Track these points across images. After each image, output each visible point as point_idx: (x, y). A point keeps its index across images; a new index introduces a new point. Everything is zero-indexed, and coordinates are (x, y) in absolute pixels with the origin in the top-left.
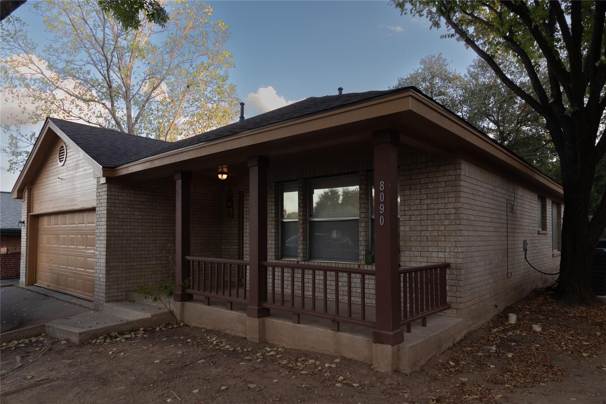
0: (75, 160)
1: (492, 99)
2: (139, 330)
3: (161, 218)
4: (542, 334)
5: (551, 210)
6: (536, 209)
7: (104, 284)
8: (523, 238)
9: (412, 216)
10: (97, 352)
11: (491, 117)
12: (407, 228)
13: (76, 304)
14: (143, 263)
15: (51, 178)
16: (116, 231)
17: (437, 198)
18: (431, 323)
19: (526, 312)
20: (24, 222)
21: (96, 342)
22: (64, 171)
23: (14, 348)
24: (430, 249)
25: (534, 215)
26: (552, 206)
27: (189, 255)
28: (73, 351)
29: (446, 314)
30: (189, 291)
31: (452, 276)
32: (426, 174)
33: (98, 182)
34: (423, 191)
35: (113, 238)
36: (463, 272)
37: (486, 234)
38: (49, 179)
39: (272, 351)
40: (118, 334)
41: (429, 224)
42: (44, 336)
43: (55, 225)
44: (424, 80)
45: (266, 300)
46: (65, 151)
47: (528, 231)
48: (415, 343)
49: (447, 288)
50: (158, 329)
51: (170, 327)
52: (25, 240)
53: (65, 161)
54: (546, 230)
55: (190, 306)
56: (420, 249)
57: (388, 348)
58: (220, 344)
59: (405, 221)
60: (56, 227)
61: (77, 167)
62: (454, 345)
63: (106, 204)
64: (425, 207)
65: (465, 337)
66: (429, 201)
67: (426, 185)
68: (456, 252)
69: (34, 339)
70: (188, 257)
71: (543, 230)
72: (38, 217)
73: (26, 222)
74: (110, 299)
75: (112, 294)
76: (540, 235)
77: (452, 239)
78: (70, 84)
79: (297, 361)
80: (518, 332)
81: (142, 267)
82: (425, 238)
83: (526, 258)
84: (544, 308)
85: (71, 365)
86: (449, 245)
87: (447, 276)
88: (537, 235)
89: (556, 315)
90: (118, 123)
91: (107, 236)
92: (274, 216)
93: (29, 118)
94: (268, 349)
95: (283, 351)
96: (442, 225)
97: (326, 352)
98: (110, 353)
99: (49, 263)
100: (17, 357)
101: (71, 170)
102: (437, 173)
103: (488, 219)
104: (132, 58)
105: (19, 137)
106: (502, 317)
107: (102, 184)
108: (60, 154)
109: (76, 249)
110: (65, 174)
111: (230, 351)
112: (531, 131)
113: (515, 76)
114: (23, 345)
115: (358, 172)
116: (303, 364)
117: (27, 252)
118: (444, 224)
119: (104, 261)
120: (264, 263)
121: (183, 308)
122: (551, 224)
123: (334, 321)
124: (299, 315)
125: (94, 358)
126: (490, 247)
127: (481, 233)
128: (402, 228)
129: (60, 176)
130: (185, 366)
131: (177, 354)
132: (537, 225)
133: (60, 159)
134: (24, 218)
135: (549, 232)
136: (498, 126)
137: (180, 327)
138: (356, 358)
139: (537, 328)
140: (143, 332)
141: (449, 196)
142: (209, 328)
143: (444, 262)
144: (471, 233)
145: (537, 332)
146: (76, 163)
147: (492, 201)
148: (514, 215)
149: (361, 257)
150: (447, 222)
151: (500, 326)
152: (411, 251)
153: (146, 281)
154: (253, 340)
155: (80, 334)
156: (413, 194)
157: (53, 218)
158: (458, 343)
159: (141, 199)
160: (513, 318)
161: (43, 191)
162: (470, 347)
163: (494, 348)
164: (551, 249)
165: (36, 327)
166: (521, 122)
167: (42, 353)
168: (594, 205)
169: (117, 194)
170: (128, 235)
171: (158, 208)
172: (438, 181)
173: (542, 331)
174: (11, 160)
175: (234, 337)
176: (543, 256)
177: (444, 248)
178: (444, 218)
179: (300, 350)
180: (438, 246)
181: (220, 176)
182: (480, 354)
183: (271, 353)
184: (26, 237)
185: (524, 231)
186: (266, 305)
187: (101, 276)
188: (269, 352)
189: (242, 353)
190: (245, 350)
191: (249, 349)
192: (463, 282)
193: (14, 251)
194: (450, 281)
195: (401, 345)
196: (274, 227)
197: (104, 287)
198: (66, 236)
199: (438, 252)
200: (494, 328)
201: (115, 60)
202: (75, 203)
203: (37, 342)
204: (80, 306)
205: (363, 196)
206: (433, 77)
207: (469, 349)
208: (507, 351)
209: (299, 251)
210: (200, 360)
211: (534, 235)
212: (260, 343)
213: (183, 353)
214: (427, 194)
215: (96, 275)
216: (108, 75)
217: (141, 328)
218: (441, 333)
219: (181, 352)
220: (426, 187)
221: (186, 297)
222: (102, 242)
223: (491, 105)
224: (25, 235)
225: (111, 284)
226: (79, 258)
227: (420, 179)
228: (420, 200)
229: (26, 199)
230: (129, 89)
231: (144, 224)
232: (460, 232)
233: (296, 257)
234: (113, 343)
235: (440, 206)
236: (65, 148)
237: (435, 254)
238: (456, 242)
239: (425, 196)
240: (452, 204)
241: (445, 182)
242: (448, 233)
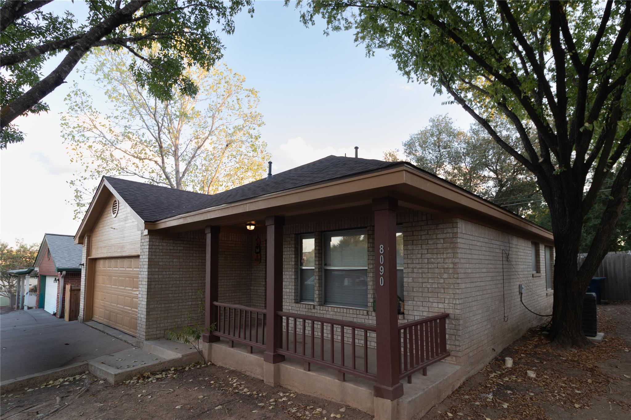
0: (125, 213)
1: (491, 152)
2: (170, 370)
3: (197, 264)
4: (536, 380)
5: (544, 254)
6: (530, 255)
7: (145, 324)
8: (518, 283)
9: (414, 269)
10: (128, 394)
11: (490, 167)
12: (410, 280)
13: (122, 340)
14: (181, 304)
15: (106, 227)
16: (156, 276)
17: (437, 254)
18: (432, 371)
19: (522, 355)
20: (83, 265)
21: (130, 382)
22: (116, 222)
23: (58, 386)
24: (431, 300)
25: (528, 260)
26: (545, 251)
27: (217, 301)
28: (108, 392)
29: (446, 361)
30: (217, 333)
31: (451, 325)
32: (427, 231)
33: (142, 233)
34: (424, 247)
35: (153, 283)
36: (461, 322)
37: (483, 284)
38: (104, 228)
39: (284, 396)
40: (151, 374)
41: (430, 276)
42: (87, 374)
43: (108, 267)
44: (432, 135)
45: (281, 347)
46: (117, 204)
47: (523, 276)
48: (414, 398)
49: (447, 336)
50: (187, 368)
51: (198, 366)
52: (84, 280)
53: (117, 213)
54: (540, 273)
55: (216, 346)
56: (422, 299)
57: (388, 403)
58: (239, 386)
59: (408, 273)
60: (109, 270)
61: (126, 219)
62: (453, 393)
63: (147, 253)
64: (426, 261)
65: (464, 383)
66: (429, 256)
67: (427, 241)
68: (455, 304)
69: (78, 377)
70: (215, 303)
71: (537, 272)
72: (95, 260)
73: (85, 264)
74: (149, 337)
75: (151, 333)
76: (535, 278)
77: (451, 291)
78: (127, 145)
79: (305, 409)
80: (514, 378)
81: (180, 307)
82: (426, 289)
83: (521, 301)
84: (538, 350)
85: (101, 410)
86: (448, 297)
87: (446, 325)
88: (531, 278)
89: (550, 358)
90: (168, 178)
91: (148, 281)
92: (294, 264)
93: (91, 175)
94: (281, 394)
95: (294, 397)
96: (441, 278)
97: (333, 400)
98: (139, 396)
99: (103, 301)
100: (57, 398)
101: (122, 221)
102: (436, 230)
103: (485, 270)
104: (181, 122)
105: (84, 191)
106: (499, 360)
107: (145, 235)
108: (113, 207)
109: (125, 289)
110: (117, 224)
111: (247, 395)
112: (526, 178)
113: (511, 132)
114: (67, 383)
115: (366, 227)
116: (310, 413)
117: (85, 290)
118: (443, 277)
119: (145, 303)
120: (280, 313)
121: (210, 349)
122: (544, 267)
123: (340, 371)
124: (309, 363)
125: (123, 402)
126: (487, 296)
127: (478, 284)
128: (405, 280)
129: (113, 226)
130: (203, 413)
131: (198, 399)
132: (531, 270)
133: (113, 211)
134: (84, 261)
135: (543, 274)
136: (497, 175)
137: (207, 366)
138: (360, 408)
139: (532, 374)
140: (173, 372)
141: (447, 252)
142: (232, 369)
143: (443, 312)
144: (468, 285)
145: (532, 378)
146: (126, 215)
147: (488, 253)
148: (510, 263)
149: (369, 304)
150: (445, 276)
151: (498, 371)
152: (414, 301)
153: (183, 320)
154: (269, 384)
155: (115, 375)
156: (414, 248)
157: (107, 261)
158: (457, 390)
159: (179, 248)
160: (509, 362)
161: (99, 238)
162: (468, 395)
163: (491, 396)
164: (545, 289)
165: (81, 366)
166: (517, 171)
167: (79, 395)
168: (584, 244)
169: (157, 244)
170: (167, 280)
171: (195, 255)
172: (438, 237)
173: (537, 377)
174: (76, 210)
175: (253, 379)
176: (537, 297)
177: (443, 299)
178: (443, 272)
179: (310, 396)
180: (438, 297)
181: (248, 227)
182: (477, 403)
183: (283, 399)
184: (84, 278)
185: (519, 277)
186: (282, 352)
187: (142, 316)
188: (281, 398)
189: (257, 398)
190: (260, 395)
191: (264, 394)
192: (461, 332)
193: (76, 288)
194: (449, 330)
195: (400, 400)
196: (293, 274)
197: (145, 327)
198: (117, 278)
199: (438, 303)
200: (491, 372)
201: (166, 125)
202: (125, 250)
203: (81, 380)
204: (126, 342)
205: (371, 249)
206: (440, 133)
207: (467, 397)
208: (502, 401)
209: (316, 296)
210: (218, 406)
211: (529, 279)
212: (275, 386)
213: (204, 397)
214: (428, 249)
215: (139, 315)
216: (159, 137)
217: (172, 367)
218: (440, 383)
219: (202, 396)
220: (427, 243)
221: (213, 339)
222: (144, 286)
223: (490, 157)
224: (84, 275)
225: (151, 323)
226: (126, 298)
227: (421, 235)
228: (422, 254)
229: (86, 244)
230: (178, 148)
231: (181, 270)
232: (458, 285)
233: (313, 300)
234: (145, 384)
235: (439, 260)
236: (117, 202)
237: (435, 305)
238: (454, 294)
239: (426, 251)
240: (450, 259)
241: (444, 239)
242: (447, 286)
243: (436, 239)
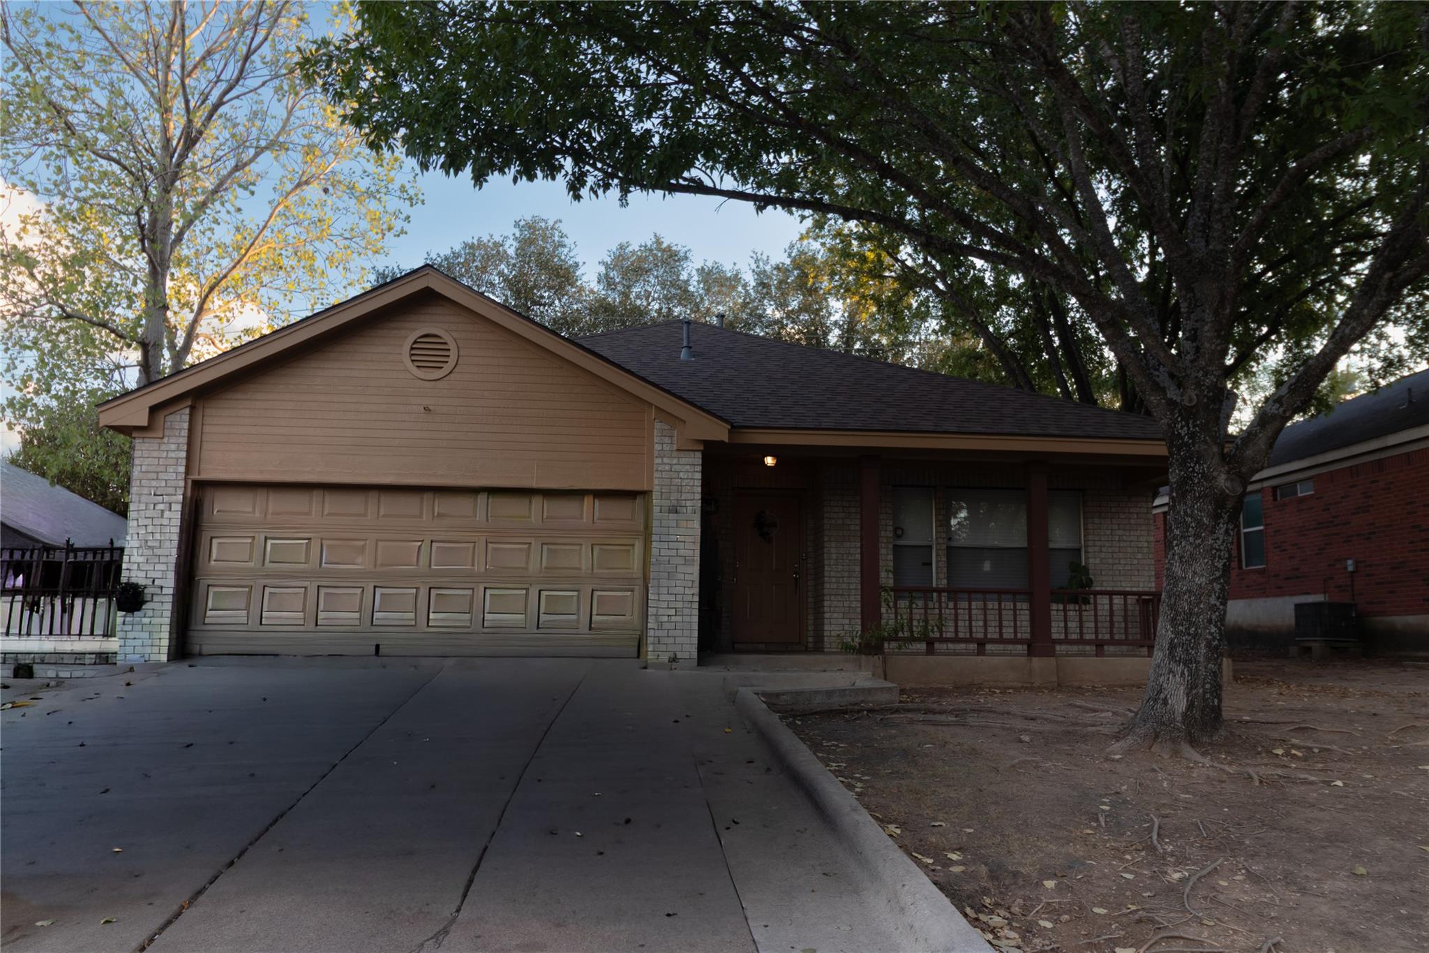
12: (1098, 561)
17: (1129, 530)
32: (1117, 503)
34: (1114, 521)
41: (1121, 556)
64: (1117, 538)
66: (1121, 532)
67: (1117, 514)
82: (1117, 572)
96: (1135, 558)
118: (1137, 557)
150: (1139, 556)
178: (1136, 551)
214: (1119, 524)
220: (1117, 517)
227: (1111, 507)
228: (1112, 530)
235: (1132, 538)
239: (1116, 527)
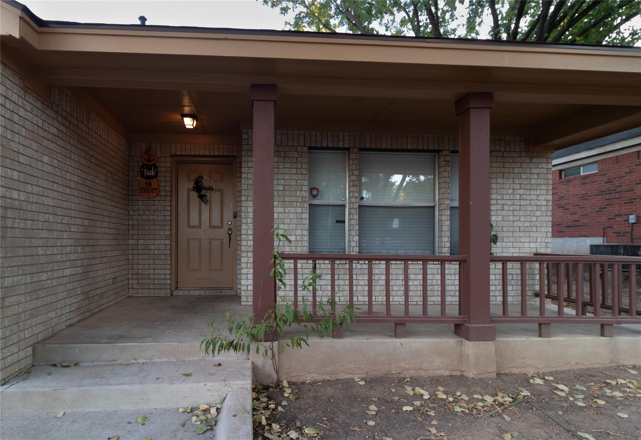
9: (504, 206)
12: (500, 218)
17: (530, 189)
24: (522, 240)
32: (520, 164)
34: (516, 181)
41: (522, 214)
56: (512, 240)
59: (497, 210)
64: (518, 197)
66: (521, 192)
67: (519, 174)
82: (517, 229)
86: (540, 236)
96: (534, 216)
102: (530, 164)
118: (536, 215)
128: (493, 218)
141: (541, 188)
150: (538, 213)
156: (505, 182)
172: (532, 172)
177: (535, 238)
178: (536, 209)
180: (530, 237)
199: (530, 242)
214: (520, 184)
220: (519, 177)
227: (513, 168)
228: (514, 189)
235: (532, 197)
237: (526, 245)
238: (546, 232)
239: (518, 186)
240: (544, 196)
241: (538, 174)
242: (539, 224)
243: (530, 173)
